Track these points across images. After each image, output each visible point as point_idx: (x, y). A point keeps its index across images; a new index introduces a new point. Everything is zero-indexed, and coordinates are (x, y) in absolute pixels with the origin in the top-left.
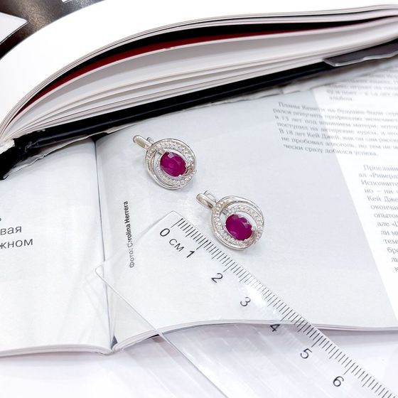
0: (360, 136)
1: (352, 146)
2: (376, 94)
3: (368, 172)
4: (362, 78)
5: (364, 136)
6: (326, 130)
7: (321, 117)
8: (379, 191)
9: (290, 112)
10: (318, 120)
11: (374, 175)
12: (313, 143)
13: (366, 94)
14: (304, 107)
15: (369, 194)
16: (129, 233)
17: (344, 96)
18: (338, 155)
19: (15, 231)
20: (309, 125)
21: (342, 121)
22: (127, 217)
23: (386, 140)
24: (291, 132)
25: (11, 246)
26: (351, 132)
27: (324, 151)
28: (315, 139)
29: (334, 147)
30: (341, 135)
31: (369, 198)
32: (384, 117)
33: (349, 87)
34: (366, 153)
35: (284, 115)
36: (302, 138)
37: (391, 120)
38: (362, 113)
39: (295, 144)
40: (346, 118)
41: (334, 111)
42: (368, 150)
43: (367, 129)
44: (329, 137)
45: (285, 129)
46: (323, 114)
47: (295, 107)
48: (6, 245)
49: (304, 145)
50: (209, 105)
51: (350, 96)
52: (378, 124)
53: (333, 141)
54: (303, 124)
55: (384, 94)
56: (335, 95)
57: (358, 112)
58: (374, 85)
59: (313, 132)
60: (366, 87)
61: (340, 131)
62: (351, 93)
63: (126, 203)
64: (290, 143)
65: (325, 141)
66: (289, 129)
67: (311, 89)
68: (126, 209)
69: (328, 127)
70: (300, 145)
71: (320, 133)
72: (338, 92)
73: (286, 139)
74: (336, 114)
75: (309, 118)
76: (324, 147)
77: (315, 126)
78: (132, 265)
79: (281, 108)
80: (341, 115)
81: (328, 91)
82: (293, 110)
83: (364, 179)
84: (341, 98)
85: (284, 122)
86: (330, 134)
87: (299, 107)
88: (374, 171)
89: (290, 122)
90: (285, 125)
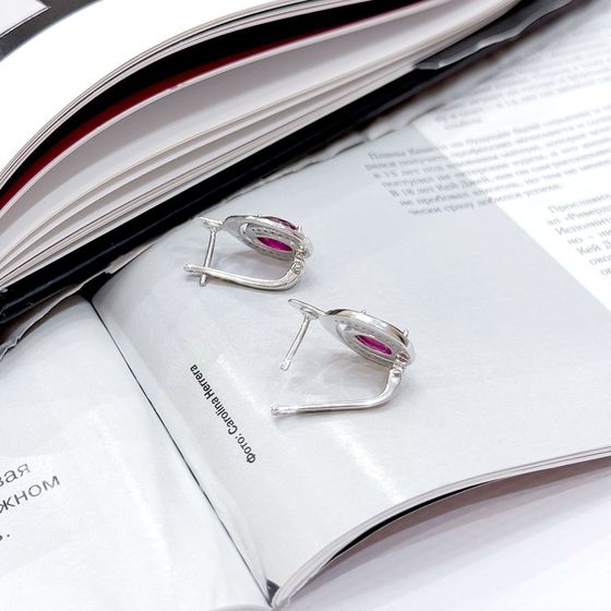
0: (520, 167)
1: (514, 185)
2: (515, 102)
3: (561, 215)
4: (481, 87)
5: (527, 167)
6: (463, 174)
7: (445, 158)
8: (591, 236)
9: (393, 164)
10: (443, 163)
11: (571, 217)
12: (453, 197)
13: (499, 106)
14: (412, 151)
15: (579, 245)
16: (221, 411)
17: (467, 119)
18: (501, 204)
19: (18, 474)
20: (434, 174)
21: (482, 155)
22: (207, 388)
23: (564, 163)
24: (410, 192)
25: (22, 500)
26: (505, 166)
27: (476, 205)
28: (454, 192)
29: (489, 195)
30: (491, 175)
31: (581, 251)
32: (544, 130)
33: (467, 105)
34: (543, 190)
35: (387, 170)
36: (432, 195)
37: (557, 132)
38: (506, 134)
39: (425, 206)
40: (485, 149)
41: (461, 145)
42: (543, 183)
43: (527, 155)
44: (472, 183)
45: (398, 189)
46: (447, 152)
47: (397, 154)
48: (13, 501)
49: (440, 204)
50: (261, 183)
51: (475, 116)
52: (540, 142)
53: (482, 186)
54: (422, 175)
55: (527, 99)
56: (450, 121)
57: (500, 136)
58: (505, 90)
59: (445, 183)
60: (495, 97)
61: (484, 170)
62: (475, 112)
63: (195, 367)
64: (417, 206)
65: (470, 190)
66: (404, 187)
67: (410, 122)
68: (199, 376)
69: (463, 169)
70: (434, 205)
71: (456, 180)
72: (454, 116)
73: (408, 203)
74: (467, 147)
75: (428, 164)
76: (474, 199)
77: (443, 173)
78: (251, 458)
79: (376, 161)
80: (475, 146)
81: (438, 119)
82: (396, 160)
83: (558, 226)
84: (462, 124)
85: (392, 179)
86: (474, 177)
87: (403, 154)
88: (568, 211)
89: (400, 177)
90: (396, 184)
